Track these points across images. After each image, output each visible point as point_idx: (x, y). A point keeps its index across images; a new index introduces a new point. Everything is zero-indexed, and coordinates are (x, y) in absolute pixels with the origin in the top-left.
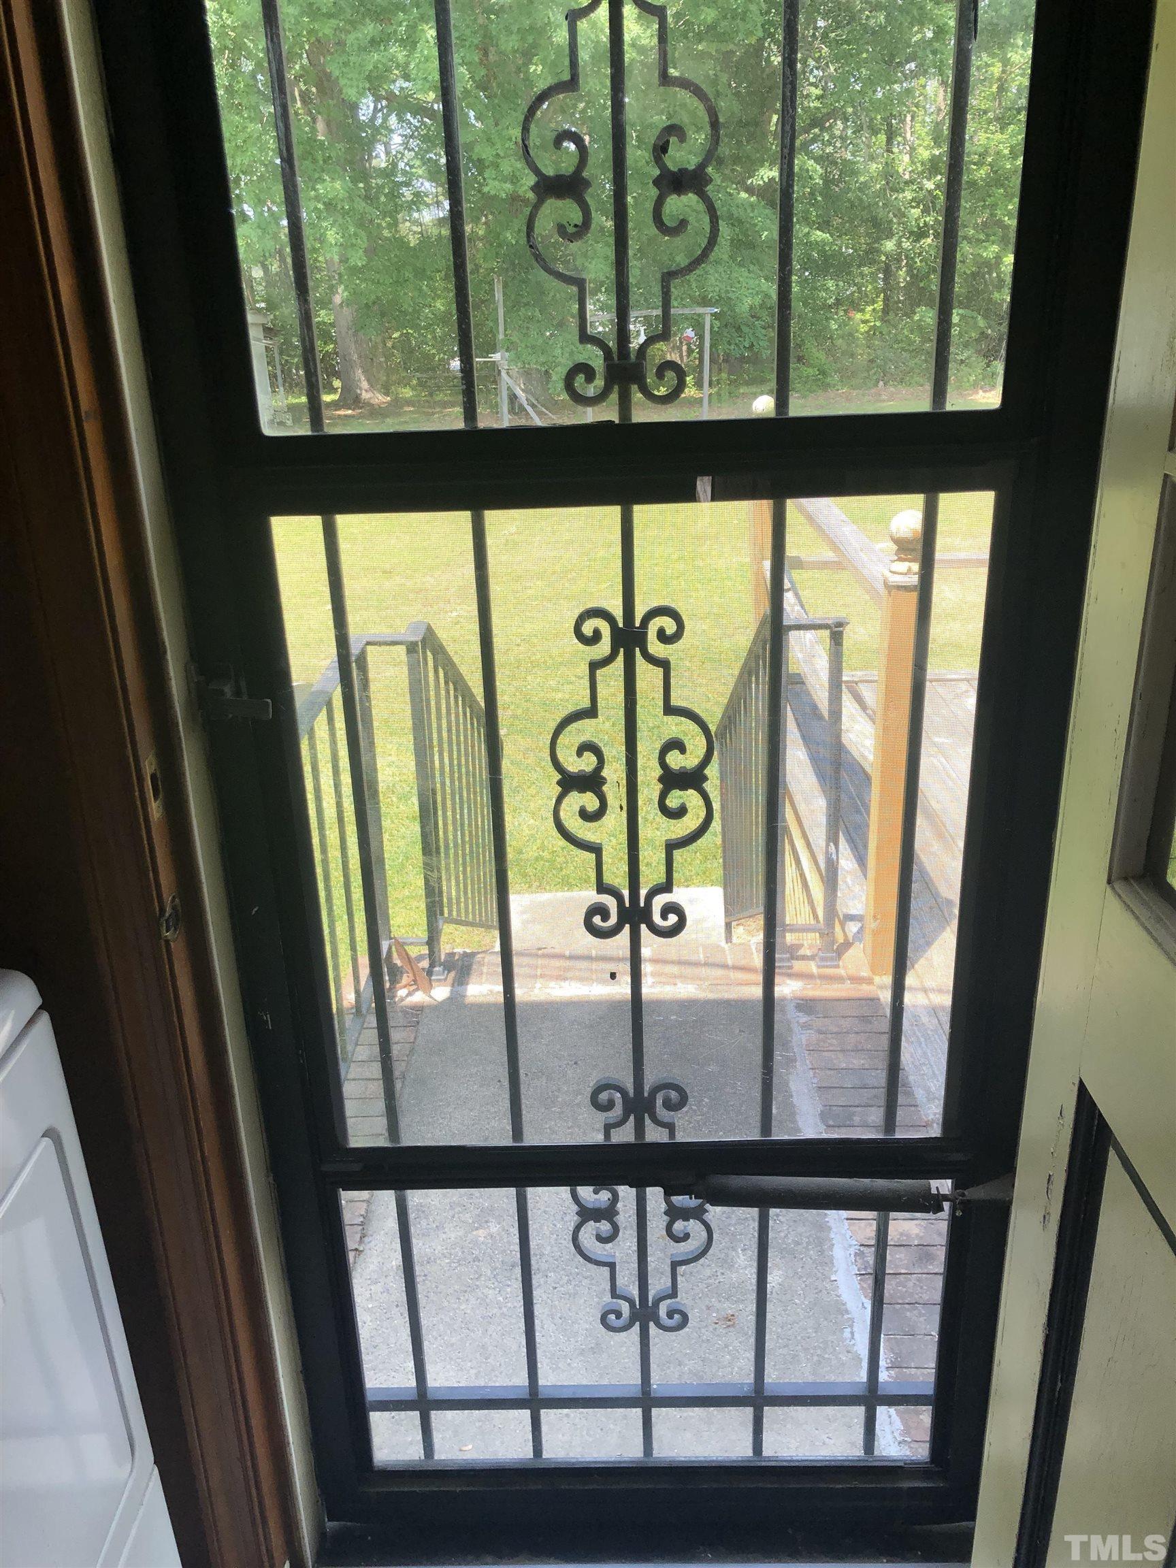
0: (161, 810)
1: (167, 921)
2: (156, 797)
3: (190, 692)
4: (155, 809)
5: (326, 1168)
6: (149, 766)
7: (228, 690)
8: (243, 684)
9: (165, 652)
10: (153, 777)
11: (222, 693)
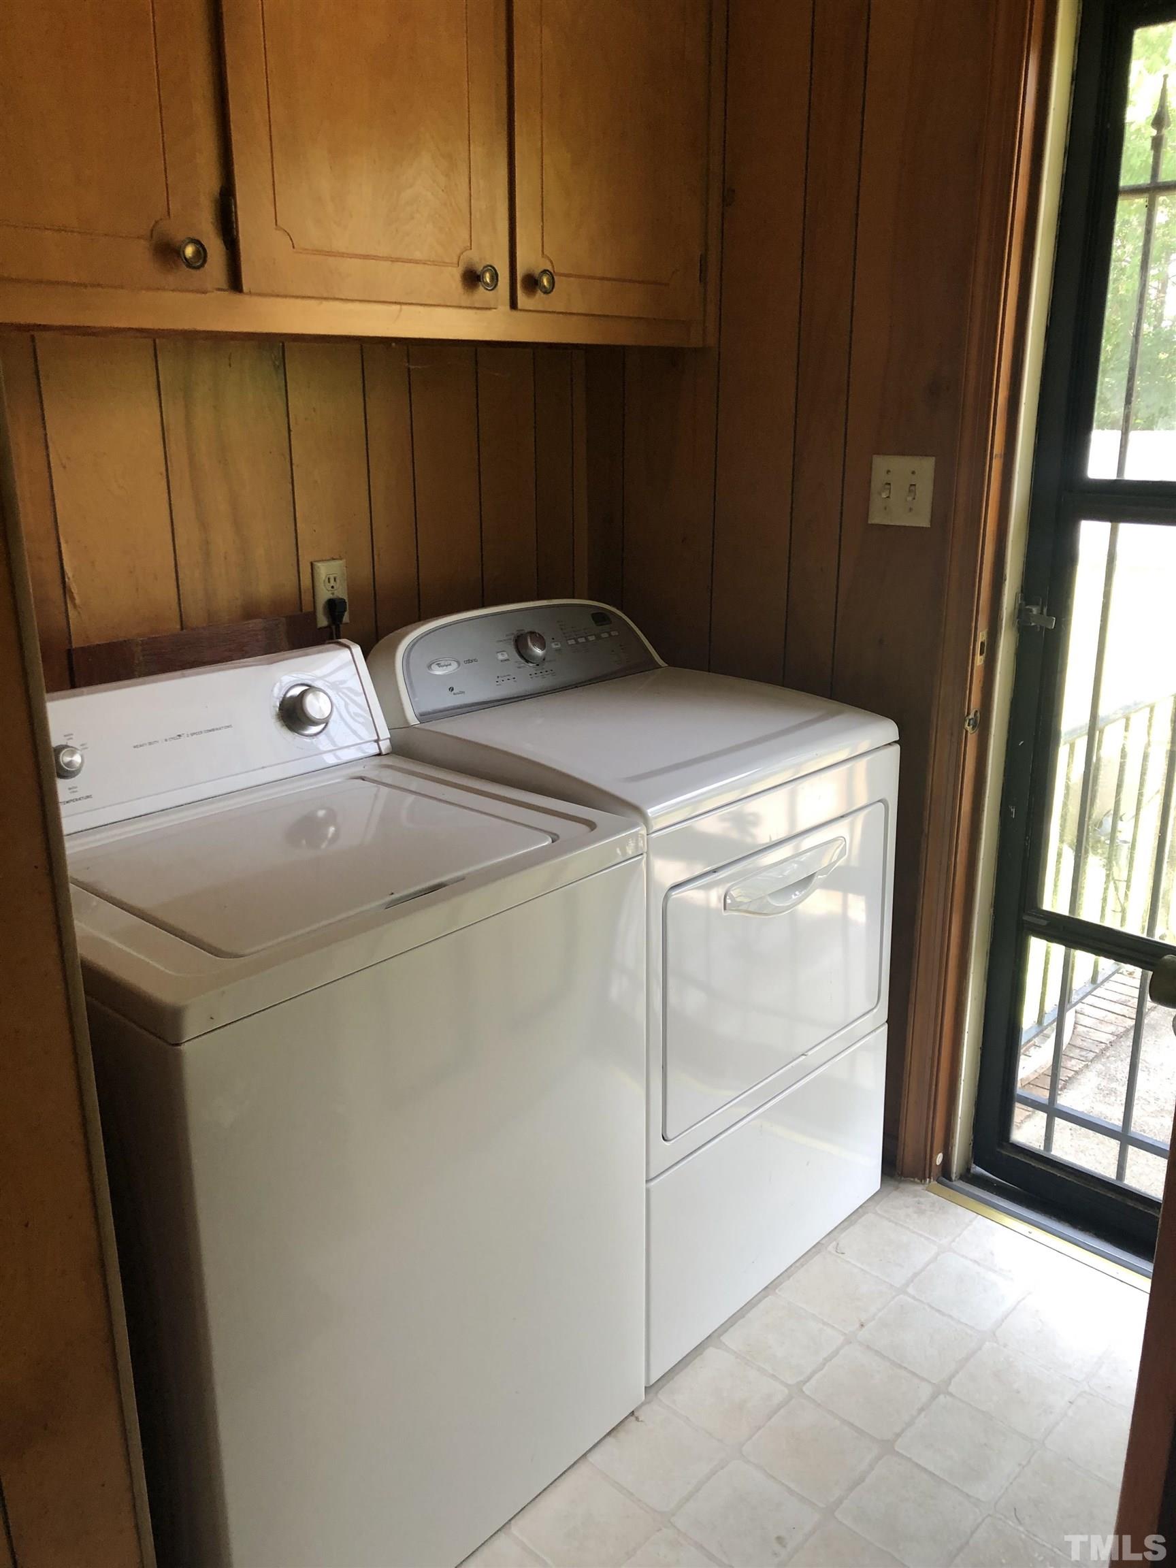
0: (982, 662)
1: (970, 720)
2: (981, 654)
3: (1015, 609)
4: (979, 660)
5: (1026, 918)
6: (982, 636)
7: (1035, 610)
8: (1045, 610)
9: (1005, 580)
10: (982, 644)
11: (1031, 611)
